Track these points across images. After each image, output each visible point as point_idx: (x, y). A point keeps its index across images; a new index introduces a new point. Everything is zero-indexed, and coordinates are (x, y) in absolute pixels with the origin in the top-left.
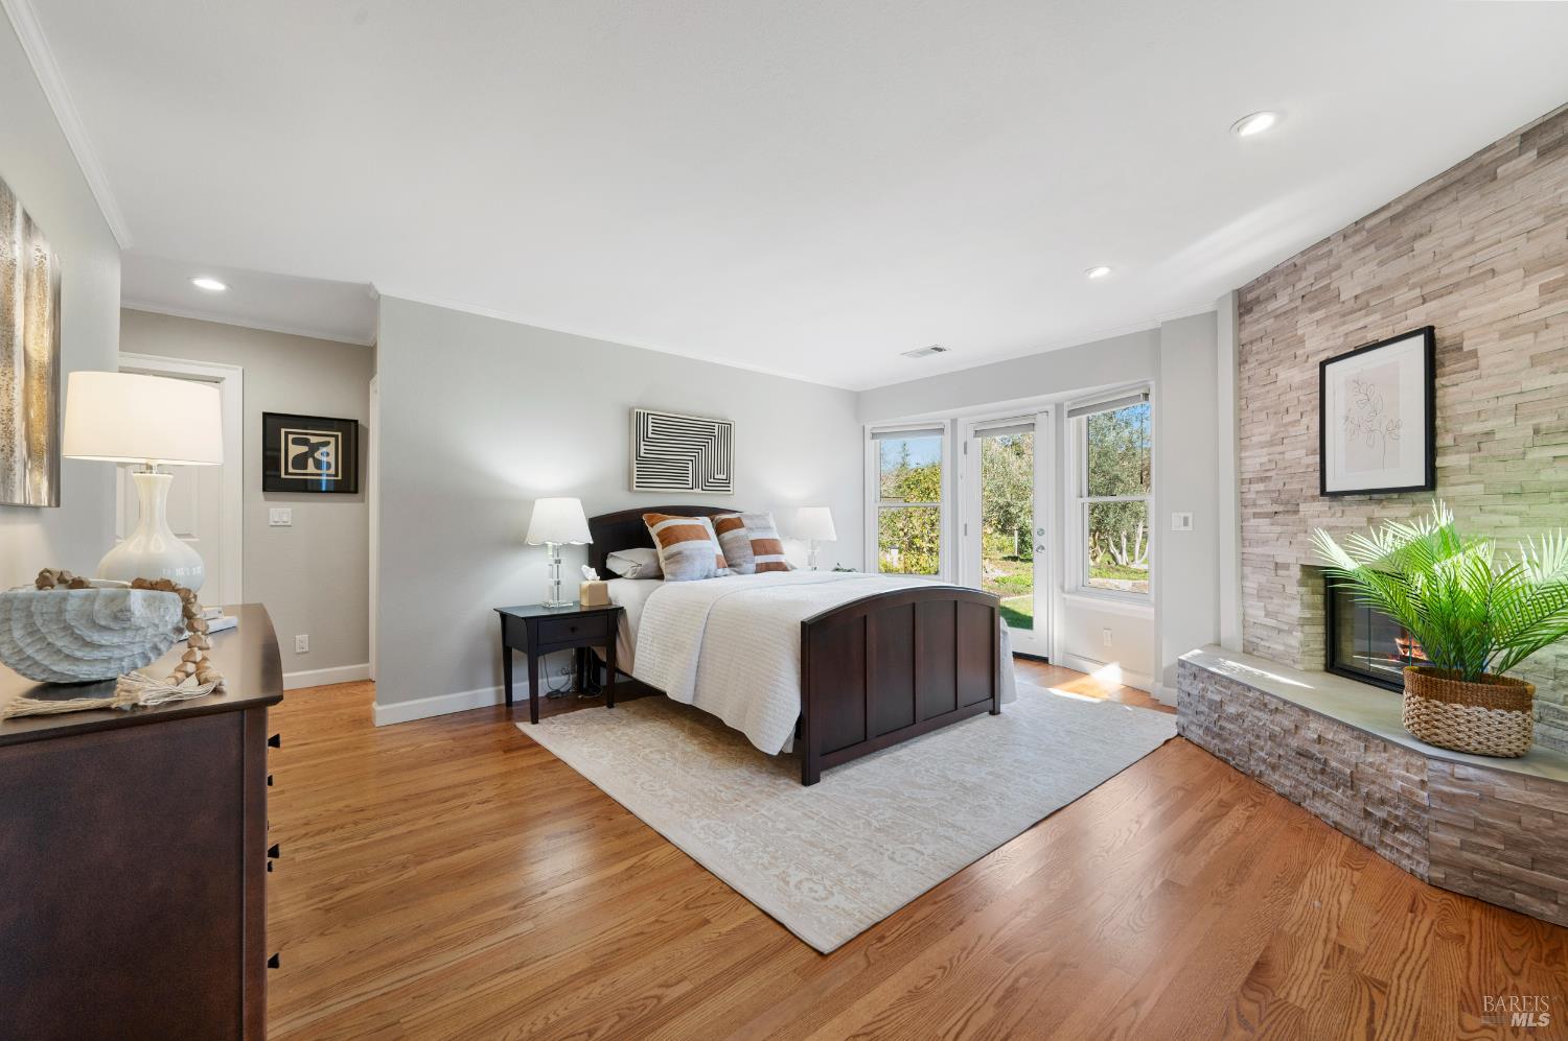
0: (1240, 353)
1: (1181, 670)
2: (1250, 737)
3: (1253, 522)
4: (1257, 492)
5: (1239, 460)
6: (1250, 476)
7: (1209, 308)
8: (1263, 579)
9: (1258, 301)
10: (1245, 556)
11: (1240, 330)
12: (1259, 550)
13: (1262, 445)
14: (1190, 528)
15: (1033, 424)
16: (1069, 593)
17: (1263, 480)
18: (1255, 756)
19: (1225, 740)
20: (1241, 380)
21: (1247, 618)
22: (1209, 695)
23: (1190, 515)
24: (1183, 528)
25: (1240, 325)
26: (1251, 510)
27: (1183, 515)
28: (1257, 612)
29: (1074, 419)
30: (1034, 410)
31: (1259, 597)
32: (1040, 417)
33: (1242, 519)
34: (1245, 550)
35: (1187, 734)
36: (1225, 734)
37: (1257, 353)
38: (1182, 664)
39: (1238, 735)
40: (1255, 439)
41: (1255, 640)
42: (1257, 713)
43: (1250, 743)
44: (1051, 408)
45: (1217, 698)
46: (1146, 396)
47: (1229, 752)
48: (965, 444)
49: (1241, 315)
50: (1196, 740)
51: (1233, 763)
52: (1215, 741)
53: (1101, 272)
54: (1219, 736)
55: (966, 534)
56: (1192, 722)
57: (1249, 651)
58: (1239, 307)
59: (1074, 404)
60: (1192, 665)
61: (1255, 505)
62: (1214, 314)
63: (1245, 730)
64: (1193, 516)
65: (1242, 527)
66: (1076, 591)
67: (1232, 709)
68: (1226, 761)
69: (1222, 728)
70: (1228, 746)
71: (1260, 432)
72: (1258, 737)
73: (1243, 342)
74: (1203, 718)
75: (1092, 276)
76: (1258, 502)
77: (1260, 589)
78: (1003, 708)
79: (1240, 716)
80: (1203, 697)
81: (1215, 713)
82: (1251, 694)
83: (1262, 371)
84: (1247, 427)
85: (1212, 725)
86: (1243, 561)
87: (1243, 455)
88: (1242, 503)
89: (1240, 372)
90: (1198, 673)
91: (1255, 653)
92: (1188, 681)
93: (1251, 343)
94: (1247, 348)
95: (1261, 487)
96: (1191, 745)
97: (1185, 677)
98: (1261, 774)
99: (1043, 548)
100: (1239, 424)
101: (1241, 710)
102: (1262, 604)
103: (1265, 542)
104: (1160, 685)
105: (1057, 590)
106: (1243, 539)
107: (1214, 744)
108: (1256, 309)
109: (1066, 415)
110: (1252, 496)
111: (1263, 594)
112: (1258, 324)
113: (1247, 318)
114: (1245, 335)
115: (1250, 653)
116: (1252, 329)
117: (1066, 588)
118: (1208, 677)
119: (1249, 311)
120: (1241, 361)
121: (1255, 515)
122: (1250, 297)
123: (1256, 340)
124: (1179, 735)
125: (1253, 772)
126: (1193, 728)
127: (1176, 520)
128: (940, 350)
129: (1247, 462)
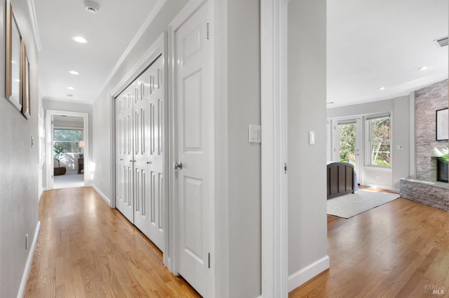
0: (416, 106)
1: (401, 182)
2: (419, 194)
3: (419, 147)
4: (420, 140)
5: (415, 133)
6: (418, 136)
7: (407, 94)
8: (421, 160)
9: (420, 94)
10: (417, 155)
11: (416, 101)
12: (421, 154)
13: (421, 129)
14: (402, 149)
15: (356, 122)
16: (366, 166)
17: (421, 137)
18: (420, 198)
19: (413, 196)
20: (416, 113)
21: (417, 170)
22: (409, 187)
23: (402, 145)
24: (400, 149)
25: (416, 99)
26: (418, 144)
27: (400, 145)
28: (420, 168)
29: (368, 121)
30: (356, 118)
31: (420, 165)
32: (357, 120)
33: (416, 146)
34: (417, 154)
35: (403, 197)
36: (413, 195)
37: (420, 107)
38: (401, 180)
39: (416, 194)
40: (419, 127)
41: (419, 175)
42: (421, 189)
43: (419, 195)
44: (361, 118)
45: (411, 187)
46: (390, 115)
47: (414, 199)
48: (335, 127)
49: (416, 97)
50: (405, 198)
51: (415, 201)
52: (410, 197)
53: (383, 88)
54: (411, 195)
55: (335, 151)
56: (404, 194)
57: (418, 178)
58: (416, 95)
59: (368, 116)
60: (404, 180)
61: (419, 143)
62: (409, 96)
63: (418, 193)
64: (403, 146)
65: (416, 148)
66: (368, 166)
67: (415, 189)
68: (413, 201)
69: (412, 194)
70: (413, 197)
71: (421, 126)
72: (421, 194)
73: (417, 104)
74: (407, 192)
75: (380, 89)
76: (420, 142)
77: (421, 163)
78: (355, 192)
79: (417, 190)
80: (407, 187)
81: (410, 190)
82: (419, 185)
83: (422, 111)
84: (417, 124)
85: (409, 194)
86: (416, 156)
87: (416, 131)
88: (416, 142)
89: (416, 111)
90: (405, 182)
91: (419, 178)
92: (403, 184)
93: (419, 104)
94: (418, 105)
95: (421, 139)
96: (404, 199)
97: (402, 183)
98: (422, 202)
99: (358, 155)
100: (415, 123)
101: (417, 189)
102: (421, 166)
103: (422, 152)
104: (394, 188)
105: (363, 166)
106: (416, 151)
107: (410, 198)
108: (420, 96)
109: (365, 119)
110: (419, 141)
111: (421, 164)
112: (421, 99)
113: (418, 98)
114: (417, 102)
115: (418, 179)
116: (419, 101)
117: (365, 165)
118: (408, 183)
119: (418, 96)
120: (416, 108)
121: (420, 145)
122: (418, 93)
123: (420, 103)
124: (400, 197)
125: (420, 202)
126: (404, 195)
127: (398, 147)
128: (333, 103)
129: (418, 132)
